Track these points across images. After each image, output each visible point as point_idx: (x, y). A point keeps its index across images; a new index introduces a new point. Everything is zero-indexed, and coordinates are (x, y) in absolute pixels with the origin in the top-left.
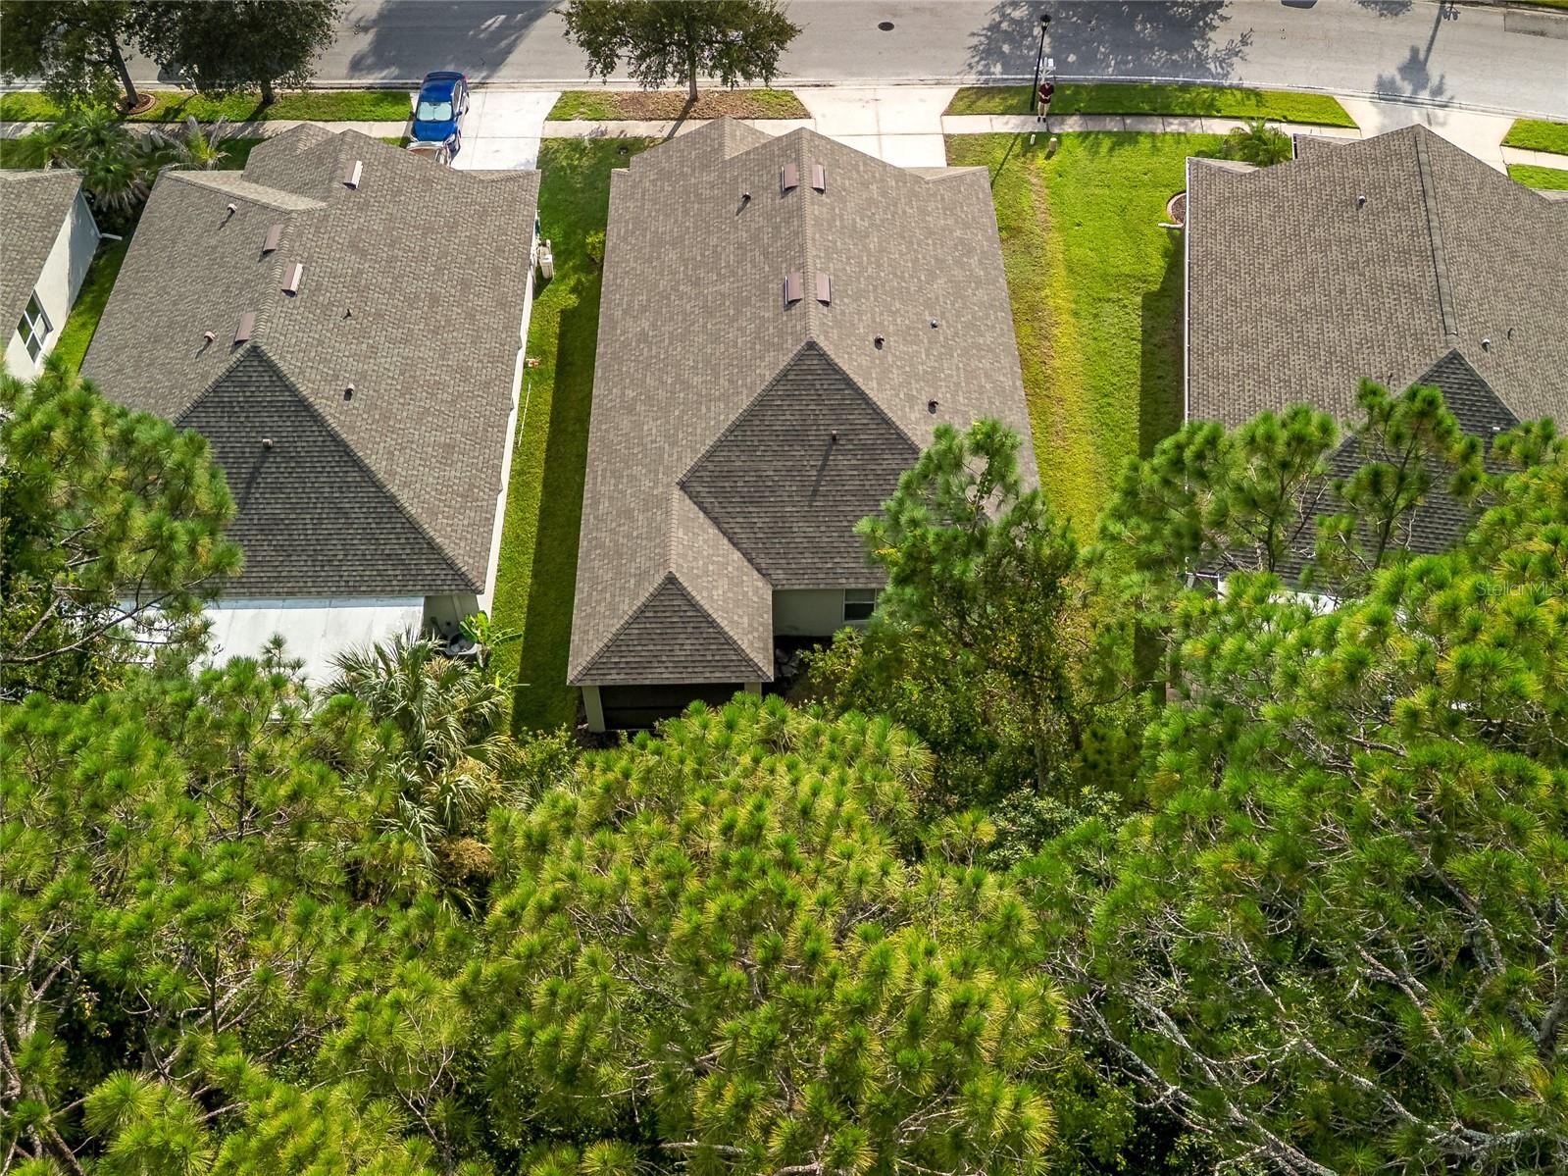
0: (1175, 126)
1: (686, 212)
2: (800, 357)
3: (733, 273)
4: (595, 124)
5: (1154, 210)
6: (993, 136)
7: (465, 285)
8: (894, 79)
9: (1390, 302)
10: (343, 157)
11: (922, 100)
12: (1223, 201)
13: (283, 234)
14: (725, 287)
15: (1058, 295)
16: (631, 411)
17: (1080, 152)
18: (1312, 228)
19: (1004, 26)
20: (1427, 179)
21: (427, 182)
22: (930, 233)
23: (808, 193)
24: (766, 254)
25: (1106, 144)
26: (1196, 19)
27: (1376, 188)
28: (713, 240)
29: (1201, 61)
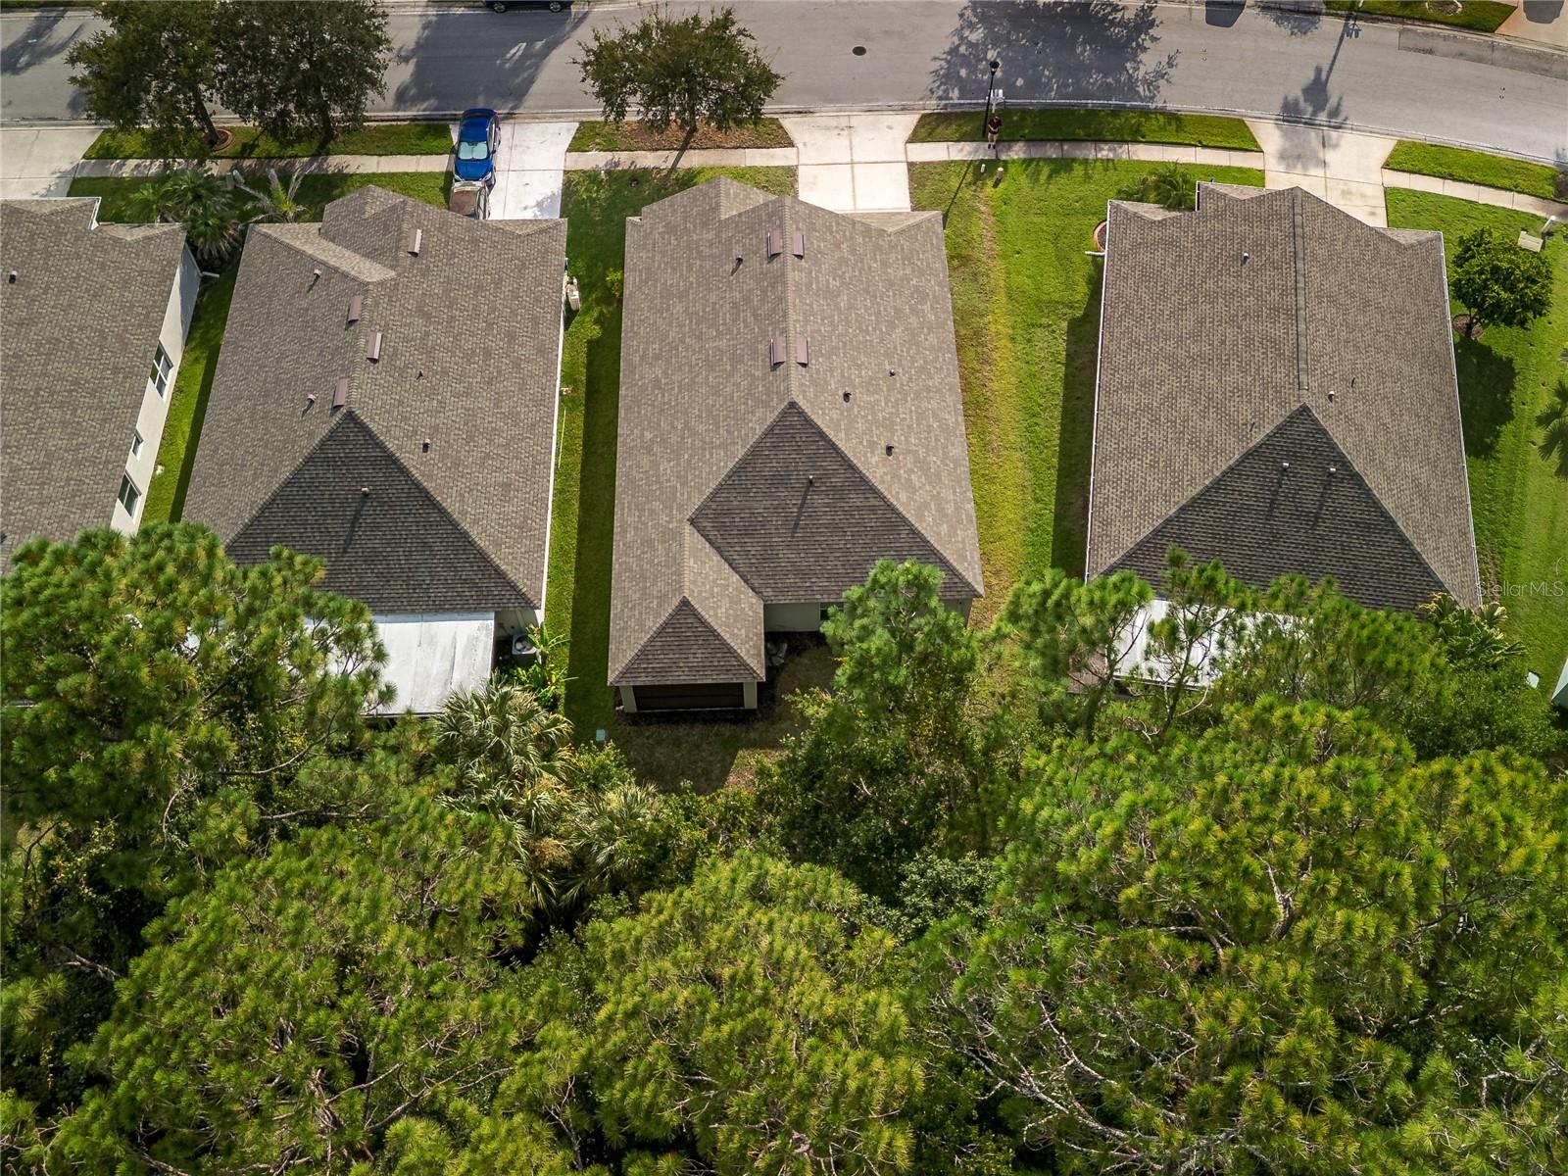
0: (1105, 152)
1: (690, 268)
2: (784, 415)
3: (729, 332)
4: (609, 155)
5: (1083, 237)
6: (949, 163)
7: (511, 337)
8: (866, 105)
9: (1259, 355)
10: (405, 226)
11: (890, 128)
12: (1135, 247)
13: (364, 306)
14: (723, 343)
15: (998, 323)
16: (649, 450)
17: (1023, 180)
19: (962, 49)
20: (1299, 241)
21: (475, 242)
22: (891, 283)
23: (790, 260)
24: (756, 316)
25: (1046, 171)
26: (1130, 39)
27: (1258, 246)
28: (713, 298)
29: (1132, 83)
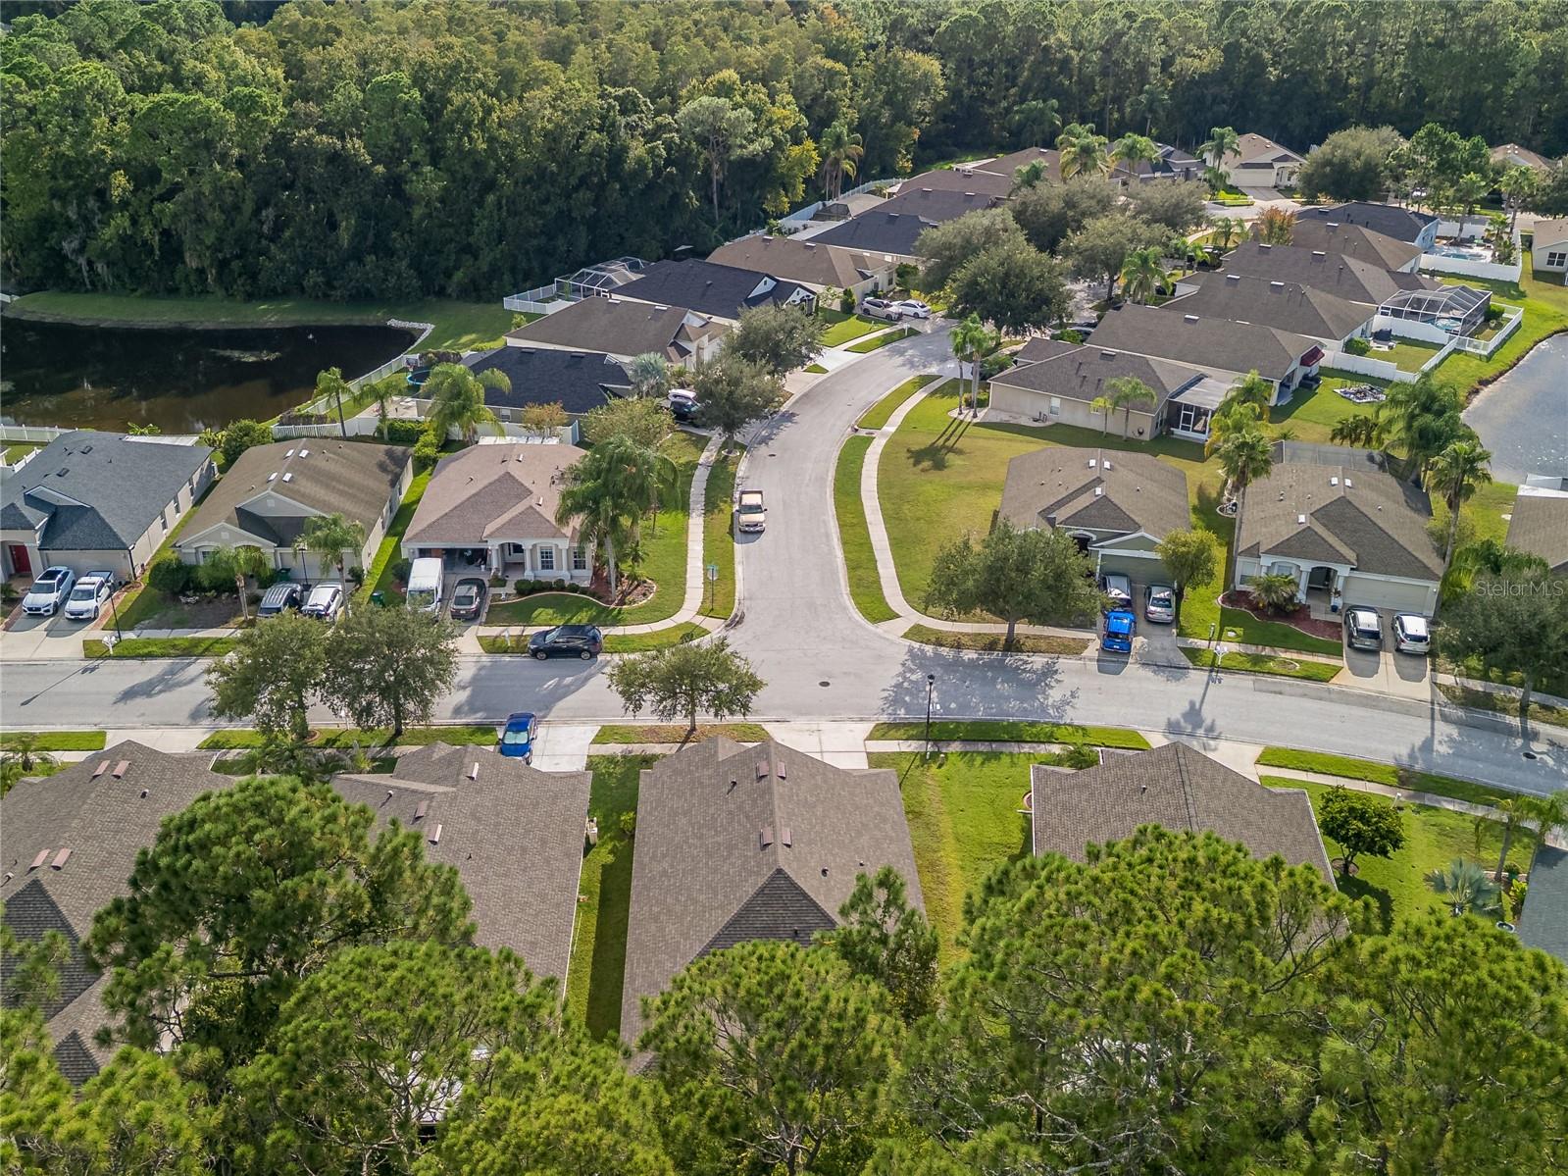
0: (1026, 748)
1: (692, 795)
2: (772, 879)
3: (725, 830)
4: (625, 746)
5: (1013, 802)
6: (900, 753)
7: (544, 842)
8: (831, 718)
10: (466, 760)
11: (851, 731)
12: (1055, 791)
13: (429, 807)
14: (720, 839)
15: (950, 856)
16: (656, 920)
17: (961, 765)
18: (1113, 807)
19: (906, 684)
20: (1185, 774)
21: (520, 777)
22: (857, 808)
23: (775, 779)
24: (747, 817)
25: (979, 760)
26: (1039, 682)
27: (1153, 781)
28: (712, 810)
29: (1044, 709)
